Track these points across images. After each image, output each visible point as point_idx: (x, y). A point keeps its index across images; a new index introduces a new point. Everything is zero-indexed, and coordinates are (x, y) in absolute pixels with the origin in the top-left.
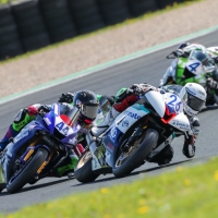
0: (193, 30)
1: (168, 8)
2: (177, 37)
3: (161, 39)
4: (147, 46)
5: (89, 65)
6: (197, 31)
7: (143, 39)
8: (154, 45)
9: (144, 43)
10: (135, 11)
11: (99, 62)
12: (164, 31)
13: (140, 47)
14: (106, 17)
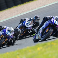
0: (32, 9)
1: (25, 3)
2: (27, 11)
3: (23, 12)
4: (19, 14)
5: (3, 19)
6: (33, 9)
7: (18, 12)
8: (21, 13)
9: (18, 13)
10: (16, 4)
11: (6, 18)
12: (23, 9)
13: (17, 14)
14: (8, 6)
